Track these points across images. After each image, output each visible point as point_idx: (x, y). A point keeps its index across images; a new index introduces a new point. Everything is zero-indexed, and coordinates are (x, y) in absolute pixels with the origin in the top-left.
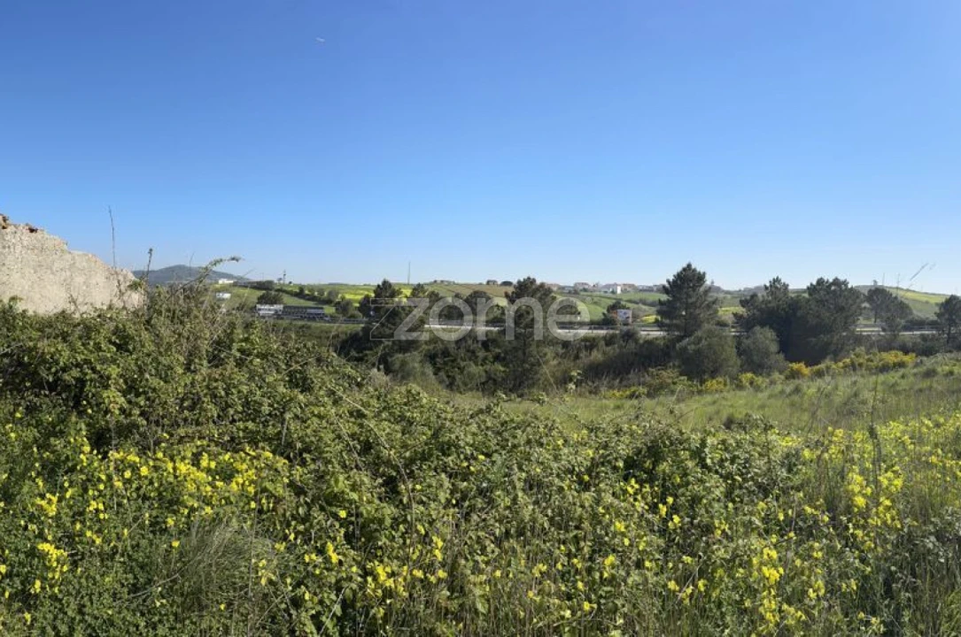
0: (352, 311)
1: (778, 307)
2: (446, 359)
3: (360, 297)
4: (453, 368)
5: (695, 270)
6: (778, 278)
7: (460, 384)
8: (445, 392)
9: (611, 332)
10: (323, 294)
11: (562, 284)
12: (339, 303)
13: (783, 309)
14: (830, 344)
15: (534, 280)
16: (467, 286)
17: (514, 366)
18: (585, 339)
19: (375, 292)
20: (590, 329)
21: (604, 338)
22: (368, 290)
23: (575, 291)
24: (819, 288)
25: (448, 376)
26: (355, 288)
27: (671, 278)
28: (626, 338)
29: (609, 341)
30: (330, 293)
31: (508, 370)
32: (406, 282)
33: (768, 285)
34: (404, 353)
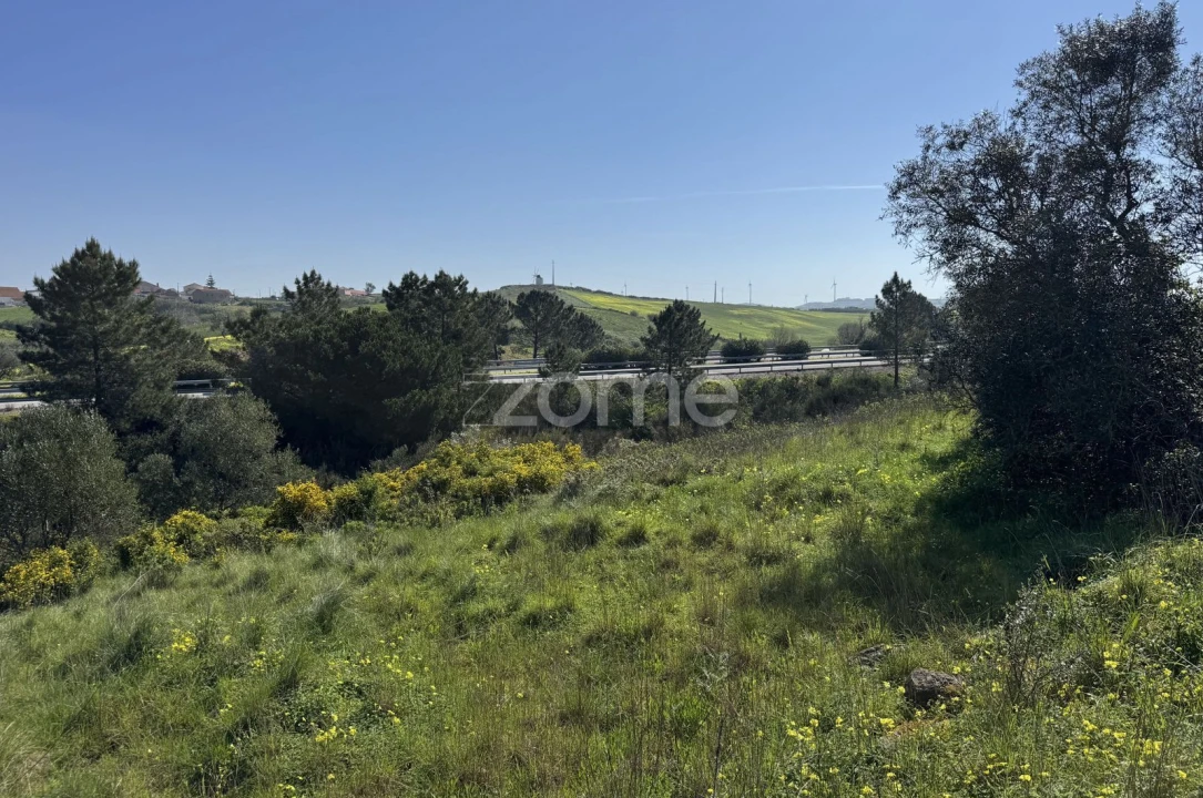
1: (317, 333)
5: (110, 257)
6: (313, 273)
13: (330, 341)
14: (436, 406)
24: (407, 294)
27: (47, 276)
33: (293, 288)
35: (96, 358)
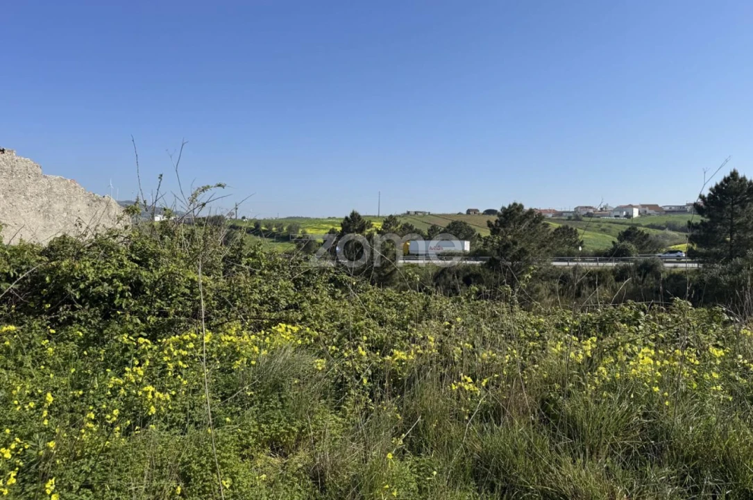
3: (323, 232)
5: (744, 179)
9: (622, 264)
10: (282, 229)
11: (559, 209)
12: (300, 239)
15: (521, 206)
16: (444, 216)
18: (590, 274)
19: (342, 225)
20: (595, 261)
21: (614, 271)
22: (333, 224)
23: (576, 216)
26: (317, 222)
27: (706, 193)
28: (643, 271)
29: (620, 275)
30: (290, 229)
32: (377, 215)
35: (731, 239)
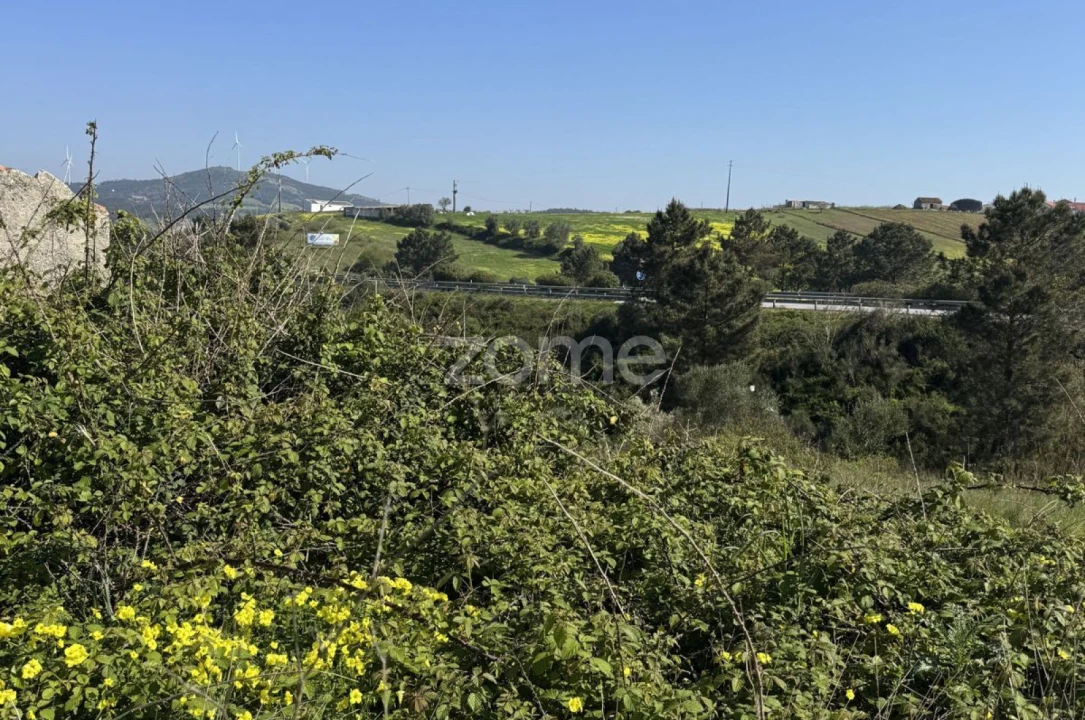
0: (596, 272)
2: (811, 380)
3: (614, 240)
4: (828, 400)
7: (846, 437)
8: (807, 452)
10: (537, 232)
12: (568, 252)
15: (1040, 196)
16: (865, 212)
17: (980, 400)
19: (649, 228)
22: (634, 224)
25: (815, 419)
26: (605, 220)
30: (550, 232)
31: (964, 412)
32: (722, 207)
34: (712, 364)
